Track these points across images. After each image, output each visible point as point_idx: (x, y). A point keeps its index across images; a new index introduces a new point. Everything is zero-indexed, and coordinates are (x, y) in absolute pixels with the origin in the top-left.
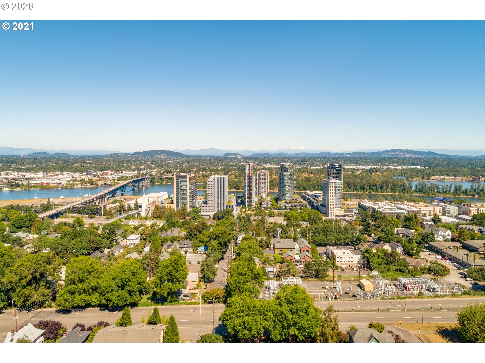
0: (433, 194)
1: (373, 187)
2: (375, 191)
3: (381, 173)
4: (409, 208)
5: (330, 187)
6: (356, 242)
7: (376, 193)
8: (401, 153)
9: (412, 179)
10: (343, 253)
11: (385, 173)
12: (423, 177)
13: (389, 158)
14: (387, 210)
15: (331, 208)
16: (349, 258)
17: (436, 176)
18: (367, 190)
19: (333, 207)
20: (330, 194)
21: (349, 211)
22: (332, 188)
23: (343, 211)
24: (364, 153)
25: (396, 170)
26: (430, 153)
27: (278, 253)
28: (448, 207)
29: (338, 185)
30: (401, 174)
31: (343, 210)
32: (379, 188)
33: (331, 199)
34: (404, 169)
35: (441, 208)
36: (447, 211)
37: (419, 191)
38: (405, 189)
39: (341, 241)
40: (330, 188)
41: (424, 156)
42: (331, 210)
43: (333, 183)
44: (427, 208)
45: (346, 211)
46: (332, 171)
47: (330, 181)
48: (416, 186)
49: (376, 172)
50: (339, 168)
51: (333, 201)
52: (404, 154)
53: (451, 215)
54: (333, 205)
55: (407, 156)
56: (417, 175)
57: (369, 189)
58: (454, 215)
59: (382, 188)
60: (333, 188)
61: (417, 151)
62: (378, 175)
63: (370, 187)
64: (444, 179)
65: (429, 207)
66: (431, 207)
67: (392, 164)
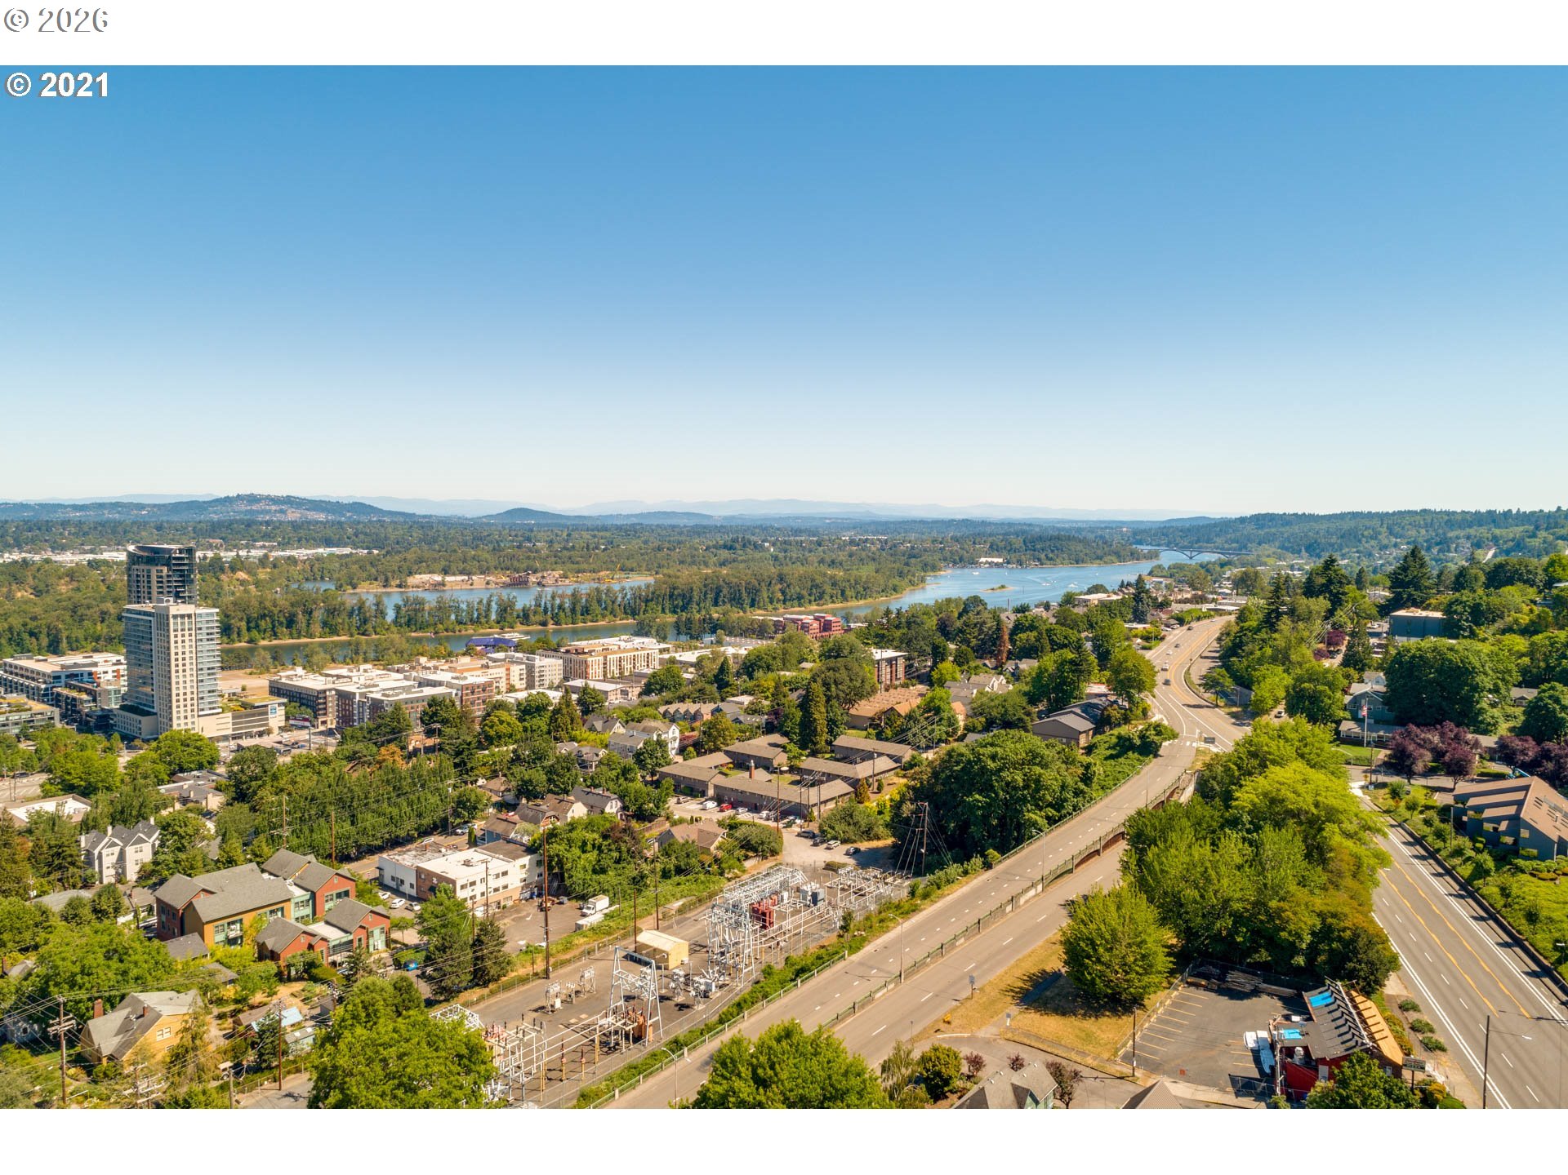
0: (447, 630)
1: (262, 623)
2: (268, 635)
3: (249, 573)
4: (457, 678)
5: (172, 634)
6: (456, 814)
7: (275, 642)
8: (274, 508)
9: (354, 588)
10: (467, 863)
11: (263, 574)
12: (387, 580)
13: (241, 522)
14: (397, 695)
15: (182, 715)
16: (497, 876)
17: (417, 576)
18: (239, 635)
19: (189, 708)
20: (173, 663)
21: (253, 715)
22: (180, 639)
23: (230, 720)
24: (141, 507)
25: (292, 560)
26: (359, 507)
27: (221, 937)
28: (539, 661)
29: (204, 626)
30: (309, 574)
31: (230, 714)
32: (281, 623)
33: (181, 680)
34: (319, 559)
35: (524, 667)
36: (537, 674)
37: (408, 624)
38: (365, 621)
39: (408, 826)
40: (172, 639)
41: (344, 516)
42: (182, 721)
43: (182, 616)
44: (490, 671)
45: (240, 717)
46: (154, 574)
47: (173, 610)
48: (398, 608)
49: (233, 569)
50: (182, 559)
51: (188, 685)
52: (282, 512)
53: (547, 683)
54: (189, 702)
55: (293, 515)
56: (365, 575)
57: (249, 629)
58: (556, 682)
59: (291, 622)
60: (187, 638)
61: (321, 501)
62: (243, 582)
63: (252, 625)
64: (443, 584)
65: (493, 667)
66: (499, 667)
67: (261, 543)
